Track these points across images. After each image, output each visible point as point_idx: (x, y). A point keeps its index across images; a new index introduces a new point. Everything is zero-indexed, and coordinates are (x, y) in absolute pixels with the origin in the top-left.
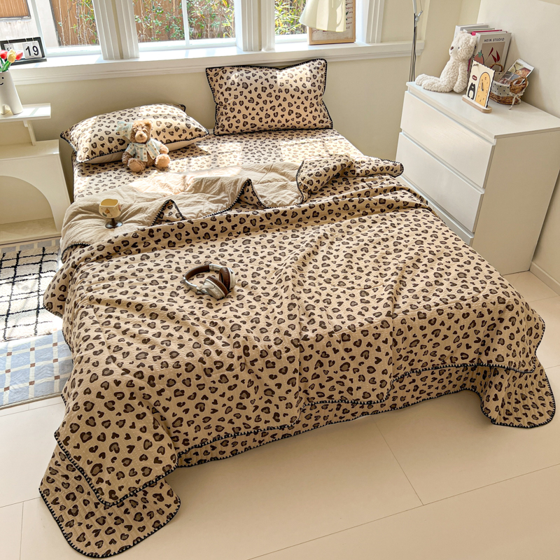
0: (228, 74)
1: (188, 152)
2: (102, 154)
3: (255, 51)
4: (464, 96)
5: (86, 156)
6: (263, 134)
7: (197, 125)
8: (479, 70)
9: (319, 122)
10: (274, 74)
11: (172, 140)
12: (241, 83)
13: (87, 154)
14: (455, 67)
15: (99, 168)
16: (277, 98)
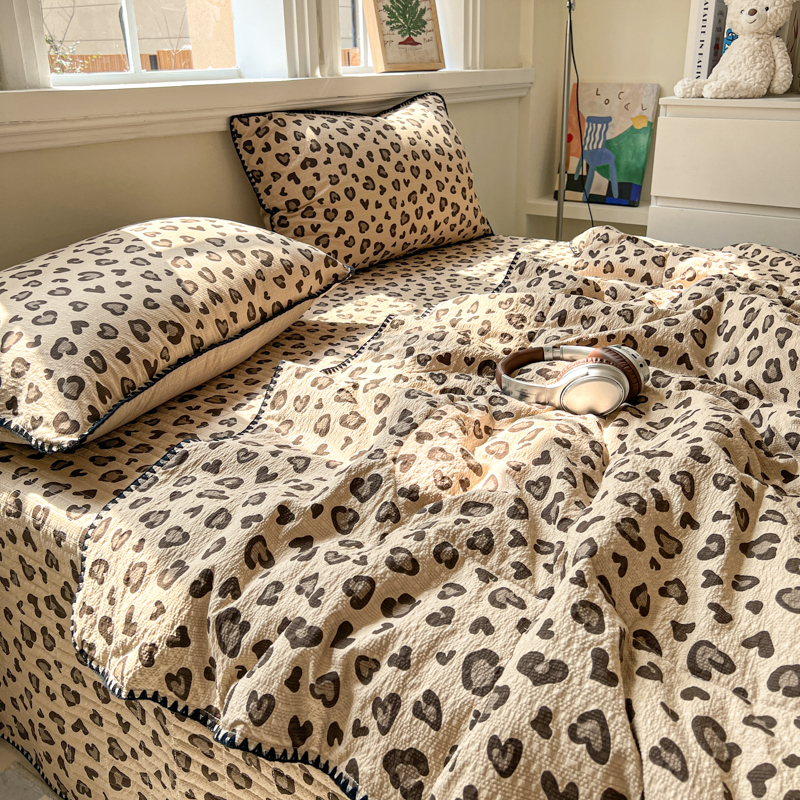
0: (292, 127)
11: (284, 300)
12: (333, 145)
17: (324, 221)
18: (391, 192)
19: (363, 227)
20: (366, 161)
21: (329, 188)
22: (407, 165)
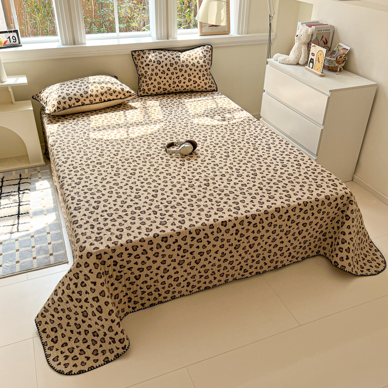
0: (147, 55)
1: (122, 107)
2: (64, 109)
3: (164, 39)
4: (306, 67)
5: (54, 110)
6: (171, 95)
7: (128, 89)
8: (316, 49)
9: (209, 87)
10: (178, 54)
11: (111, 99)
12: (156, 61)
13: (54, 108)
14: (299, 48)
15: (62, 118)
16: (181, 70)
17: (148, 80)
18: (170, 75)
19: (159, 83)
20: (164, 66)
21: (151, 72)
22: (178, 68)
